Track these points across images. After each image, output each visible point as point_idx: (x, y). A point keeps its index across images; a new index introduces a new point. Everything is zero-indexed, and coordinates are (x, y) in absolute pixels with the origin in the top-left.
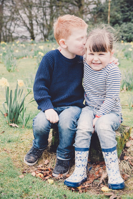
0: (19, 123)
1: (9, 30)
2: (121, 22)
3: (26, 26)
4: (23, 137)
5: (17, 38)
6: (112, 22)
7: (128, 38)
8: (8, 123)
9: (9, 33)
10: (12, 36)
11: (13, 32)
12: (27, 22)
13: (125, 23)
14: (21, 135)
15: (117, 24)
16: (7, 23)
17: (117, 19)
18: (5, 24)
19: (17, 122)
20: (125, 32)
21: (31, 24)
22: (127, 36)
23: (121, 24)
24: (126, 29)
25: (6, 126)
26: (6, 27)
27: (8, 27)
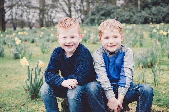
0: (39, 97)
1: (51, 16)
2: (151, 6)
3: (65, 12)
4: (39, 109)
5: (57, 23)
6: (143, 6)
7: (158, 20)
8: (29, 97)
9: (51, 19)
10: (53, 22)
11: (54, 18)
12: (66, 8)
13: (154, 7)
14: (38, 107)
15: (147, 8)
16: (48, 10)
17: (147, 3)
18: (47, 11)
19: (38, 96)
20: (154, 15)
21: (70, 11)
22: (156, 19)
23: (151, 7)
24: (155, 12)
25: (27, 100)
26: (47, 14)
27: (49, 13)
